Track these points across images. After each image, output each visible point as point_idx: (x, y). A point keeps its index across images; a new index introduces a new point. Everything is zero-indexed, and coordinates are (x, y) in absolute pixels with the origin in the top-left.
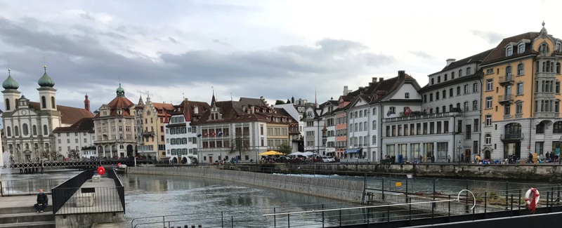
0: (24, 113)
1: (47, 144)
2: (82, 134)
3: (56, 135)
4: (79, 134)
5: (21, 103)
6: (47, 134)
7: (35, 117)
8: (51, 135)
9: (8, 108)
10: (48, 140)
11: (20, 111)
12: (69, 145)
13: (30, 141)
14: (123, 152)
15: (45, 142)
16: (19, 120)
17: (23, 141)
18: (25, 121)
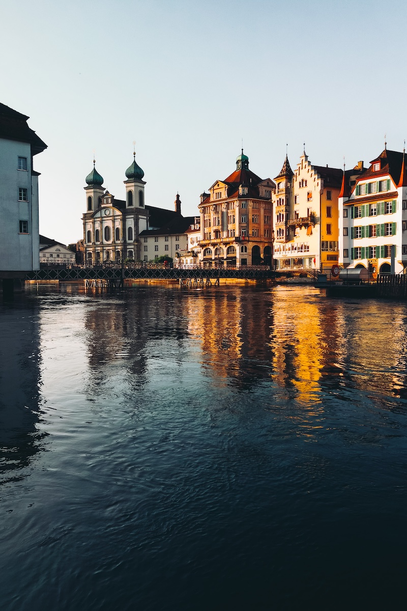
0: (107, 213)
1: (130, 252)
2: (174, 238)
3: (142, 240)
4: (169, 238)
5: (105, 200)
6: (132, 240)
7: (120, 217)
8: (137, 240)
9: (90, 208)
10: (133, 247)
11: (103, 211)
12: (156, 253)
13: (111, 248)
14: (245, 257)
15: (128, 250)
16: (101, 222)
17: (104, 248)
18: (108, 223)
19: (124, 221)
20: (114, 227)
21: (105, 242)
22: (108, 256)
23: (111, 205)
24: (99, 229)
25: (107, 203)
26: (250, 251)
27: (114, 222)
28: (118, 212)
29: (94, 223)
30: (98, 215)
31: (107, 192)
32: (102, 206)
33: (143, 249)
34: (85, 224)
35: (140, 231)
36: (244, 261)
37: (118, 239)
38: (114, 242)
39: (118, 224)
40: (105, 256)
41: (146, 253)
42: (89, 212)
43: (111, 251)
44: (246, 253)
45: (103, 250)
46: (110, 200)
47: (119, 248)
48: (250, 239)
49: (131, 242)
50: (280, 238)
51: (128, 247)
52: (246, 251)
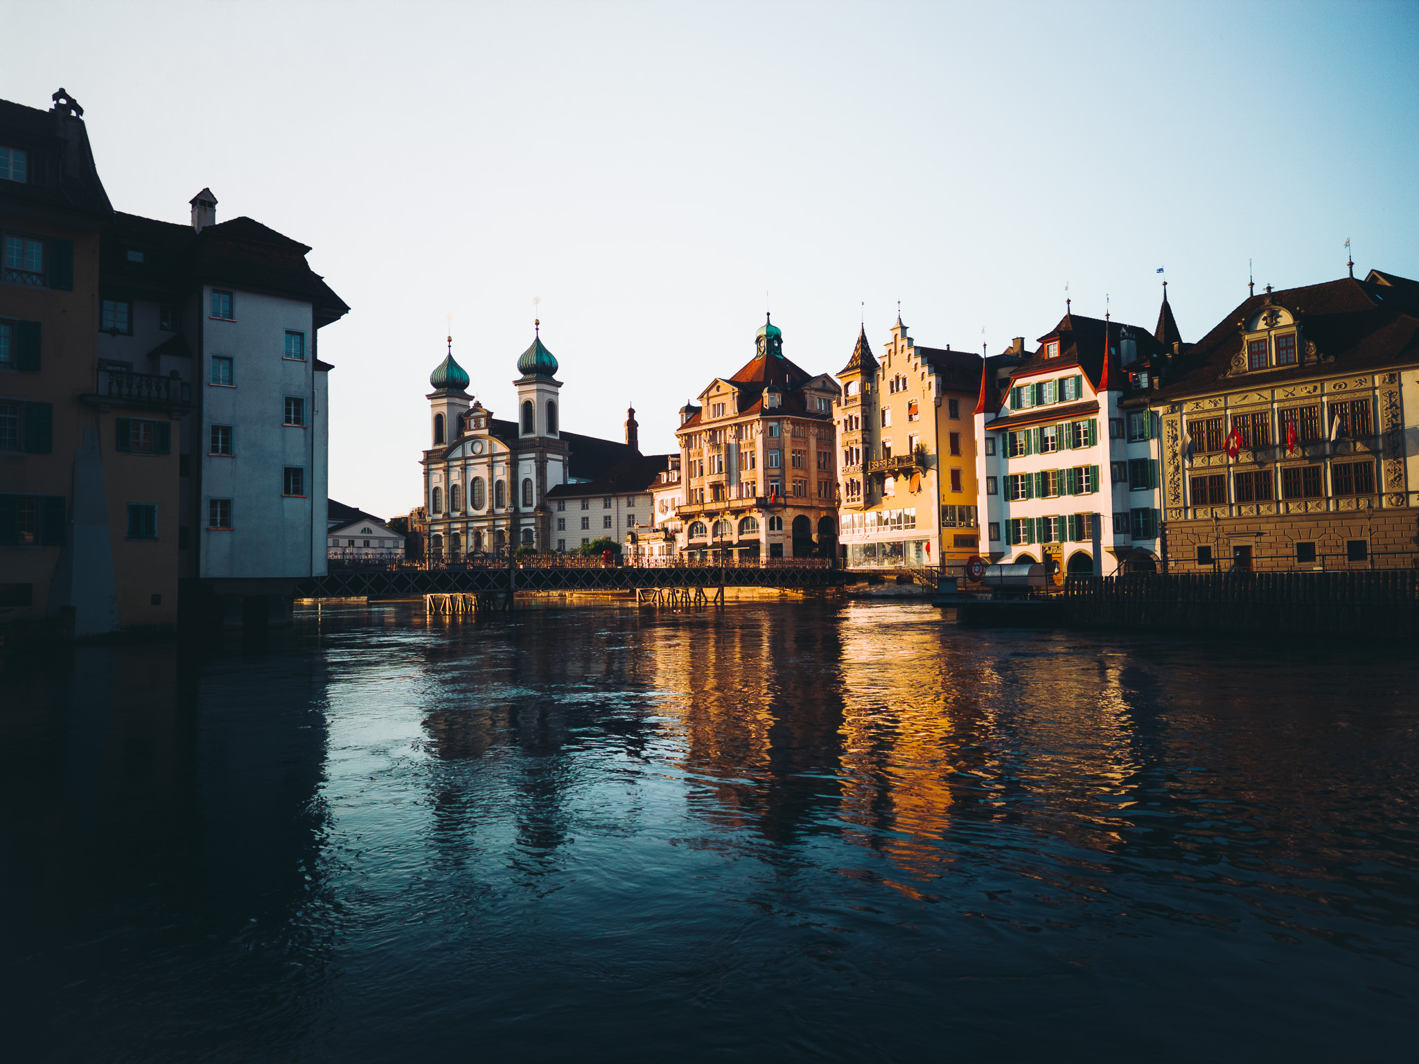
0: (478, 448)
1: (528, 532)
2: (623, 502)
3: (554, 506)
4: (613, 502)
5: (473, 422)
6: (531, 505)
7: (504, 458)
8: (542, 507)
9: (438, 438)
10: (532, 521)
11: (468, 445)
12: (585, 533)
13: (486, 524)
14: (777, 540)
15: (523, 528)
16: (464, 469)
17: (470, 525)
18: (479, 471)
19: (514, 465)
20: (491, 479)
21: (472, 511)
22: (478, 542)
23: (486, 432)
24: (459, 483)
25: (478, 427)
26: (788, 527)
27: (491, 467)
28: (501, 447)
29: (447, 471)
30: (458, 453)
31: (478, 404)
32: (467, 434)
33: (555, 525)
34: (427, 474)
35: (550, 485)
36: (775, 550)
37: (500, 504)
38: (491, 511)
39: (502, 473)
40: (471, 542)
41: (561, 535)
42: (438, 447)
43: (485, 530)
44: (780, 532)
45: (468, 528)
46: (483, 422)
47: (503, 524)
48: (789, 502)
49: (531, 510)
50: (853, 500)
51: (523, 521)
52: (780, 528)
